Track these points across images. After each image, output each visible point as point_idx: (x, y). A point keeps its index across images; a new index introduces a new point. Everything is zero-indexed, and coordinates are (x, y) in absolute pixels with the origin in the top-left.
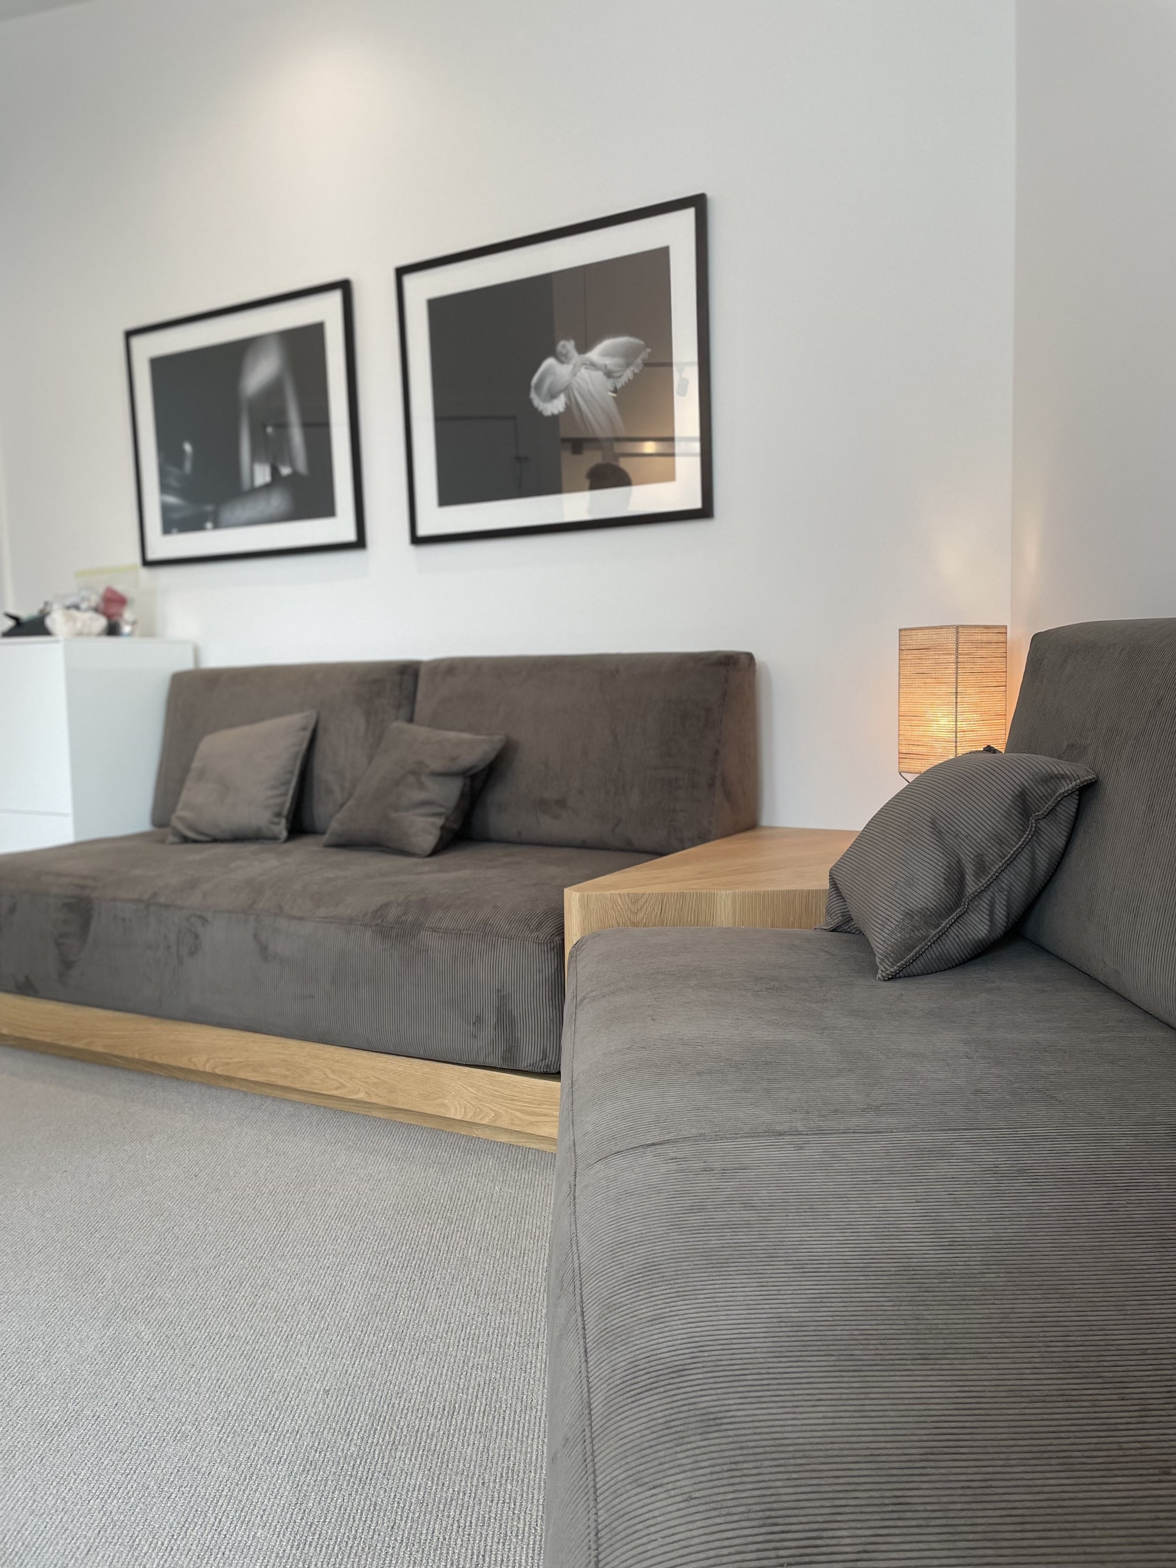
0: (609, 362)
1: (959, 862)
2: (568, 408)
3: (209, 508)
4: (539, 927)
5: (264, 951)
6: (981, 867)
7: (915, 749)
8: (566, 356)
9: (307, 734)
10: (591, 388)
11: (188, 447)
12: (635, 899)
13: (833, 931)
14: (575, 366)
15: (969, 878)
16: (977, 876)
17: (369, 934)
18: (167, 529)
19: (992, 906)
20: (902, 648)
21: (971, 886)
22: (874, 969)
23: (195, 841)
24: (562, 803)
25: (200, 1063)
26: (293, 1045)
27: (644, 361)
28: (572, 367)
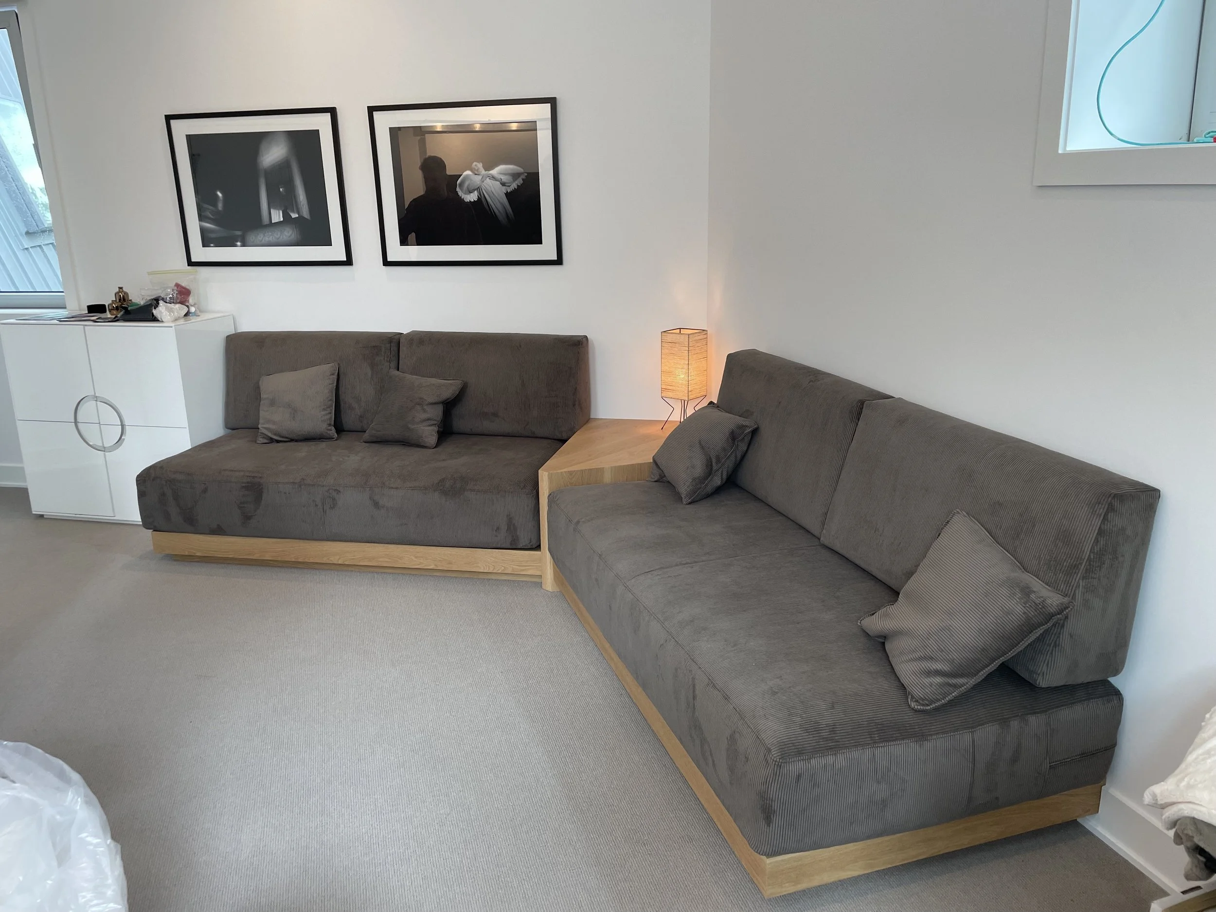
0: (504, 178)
1: (710, 458)
2: (479, 199)
3: (239, 233)
4: (524, 487)
5: (376, 505)
6: (718, 460)
7: (670, 388)
8: (477, 170)
9: (335, 377)
10: (493, 190)
11: (219, 194)
12: (571, 473)
13: (656, 481)
14: (483, 177)
15: (714, 464)
16: (717, 463)
17: (437, 494)
18: (206, 243)
19: (722, 472)
20: (663, 341)
21: (715, 467)
22: (680, 499)
23: (278, 442)
24: (495, 415)
25: (334, 560)
26: (392, 547)
27: (523, 180)
28: (481, 177)
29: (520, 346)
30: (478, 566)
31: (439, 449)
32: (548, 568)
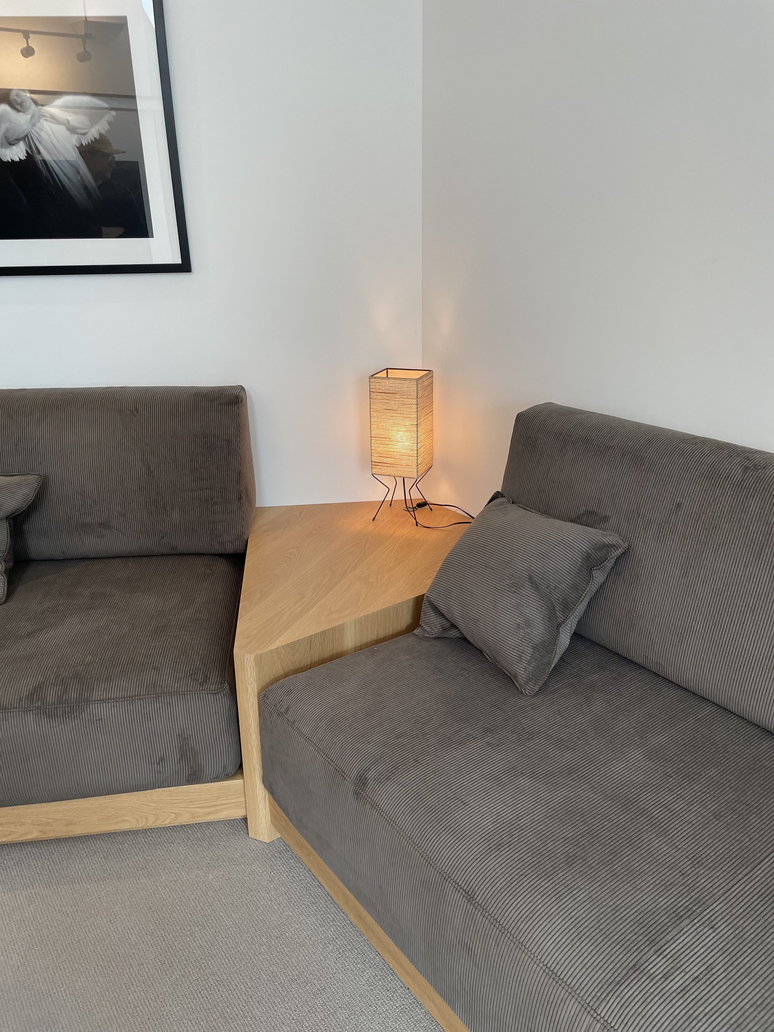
0: (74, 120)
1: (552, 603)
2: (30, 156)
4: (206, 679)
7: (386, 460)
8: (21, 104)
10: (55, 142)
12: (292, 646)
14: (32, 117)
15: (559, 613)
19: (571, 625)
21: (561, 619)
24: (105, 525)
27: (109, 123)
28: (29, 116)
29: (137, 410)
30: (126, 821)
31: (11, 604)
32: (261, 806)
